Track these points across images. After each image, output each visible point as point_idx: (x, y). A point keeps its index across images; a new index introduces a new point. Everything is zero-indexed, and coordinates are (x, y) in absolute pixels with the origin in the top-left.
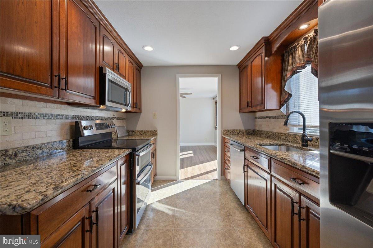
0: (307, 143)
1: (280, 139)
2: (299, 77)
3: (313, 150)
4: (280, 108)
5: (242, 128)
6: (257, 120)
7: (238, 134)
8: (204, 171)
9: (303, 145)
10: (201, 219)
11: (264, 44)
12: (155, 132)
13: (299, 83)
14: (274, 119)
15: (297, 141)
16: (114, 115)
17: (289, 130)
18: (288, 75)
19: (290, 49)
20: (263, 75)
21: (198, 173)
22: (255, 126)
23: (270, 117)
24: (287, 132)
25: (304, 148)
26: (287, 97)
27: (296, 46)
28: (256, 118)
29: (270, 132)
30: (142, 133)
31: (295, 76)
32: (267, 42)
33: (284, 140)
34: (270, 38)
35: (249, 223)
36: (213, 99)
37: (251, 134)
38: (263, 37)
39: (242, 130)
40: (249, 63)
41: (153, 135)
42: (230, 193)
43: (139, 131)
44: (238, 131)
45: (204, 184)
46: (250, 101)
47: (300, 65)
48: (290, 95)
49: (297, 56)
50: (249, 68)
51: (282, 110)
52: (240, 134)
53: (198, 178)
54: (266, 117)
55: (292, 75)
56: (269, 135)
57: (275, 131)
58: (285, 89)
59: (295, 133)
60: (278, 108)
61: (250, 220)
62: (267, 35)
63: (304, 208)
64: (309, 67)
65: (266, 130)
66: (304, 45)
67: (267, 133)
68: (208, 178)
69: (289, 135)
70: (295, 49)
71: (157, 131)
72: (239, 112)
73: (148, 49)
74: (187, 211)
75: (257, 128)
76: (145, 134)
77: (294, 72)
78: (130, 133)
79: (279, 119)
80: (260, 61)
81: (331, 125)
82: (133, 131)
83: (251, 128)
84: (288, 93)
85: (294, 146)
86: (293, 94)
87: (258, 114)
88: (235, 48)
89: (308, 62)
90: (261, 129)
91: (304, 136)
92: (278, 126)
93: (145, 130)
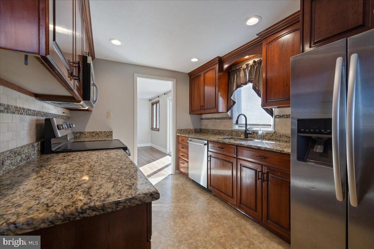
0: (248, 135)
1: (225, 134)
2: (240, 90)
3: (254, 140)
4: (227, 112)
5: (191, 127)
6: (203, 121)
7: (189, 132)
8: (156, 170)
9: (246, 137)
10: (179, 207)
11: (218, 62)
12: (109, 132)
13: (240, 94)
14: (219, 120)
15: (239, 135)
16: (64, 113)
17: (232, 128)
18: (234, 88)
19: (235, 69)
20: (217, 86)
21: (152, 172)
22: (201, 125)
23: (216, 119)
24: (230, 129)
25: (247, 139)
26: (232, 103)
27: (240, 68)
28: (202, 119)
29: (216, 130)
30: (94, 134)
31: (238, 89)
32: (221, 61)
33: (229, 135)
34: (222, 58)
35: (214, 199)
36: (150, 101)
37: (198, 132)
38: (218, 57)
39: (192, 129)
40: (202, 73)
41: (107, 136)
42: (189, 183)
43: (90, 133)
44: (189, 130)
45: (162, 180)
46: (203, 105)
47: (243, 82)
48: (234, 103)
49: (241, 75)
50: (202, 78)
51: (228, 113)
52: (190, 133)
53: (154, 176)
54: (212, 118)
55: (237, 88)
56: (215, 132)
57: (220, 129)
58: (232, 98)
59: (237, 129)
60: (226, 111)
61: (213, 198)
62: (221, 56)
63: (265, 173)
64: (250, 85)
65: (212, 129)
66: (246, 69)
67: (213, 131)
68: (163, 175)
69: (232, 131)
70: (239, 70)
71: (112, 132)
72: (190, 114)
73: (116, 42)
74: (162, 204)
75: (203, 127)
76: (97, 136)
77: (238, 86)
78: (78, 135)
79: (224, 120)
80: (213, 74)
81: (299, 120)
82: (81, 133)
83: (198, 127)
84: (233, 101)
85: (240, 139)
86: (236, 102)
87: (204, 116)
88: (195, 60)
89: (250, 81)
90: (207, 128)
91: (246, 131)
92: (223, 125)
93: (98, 131)
